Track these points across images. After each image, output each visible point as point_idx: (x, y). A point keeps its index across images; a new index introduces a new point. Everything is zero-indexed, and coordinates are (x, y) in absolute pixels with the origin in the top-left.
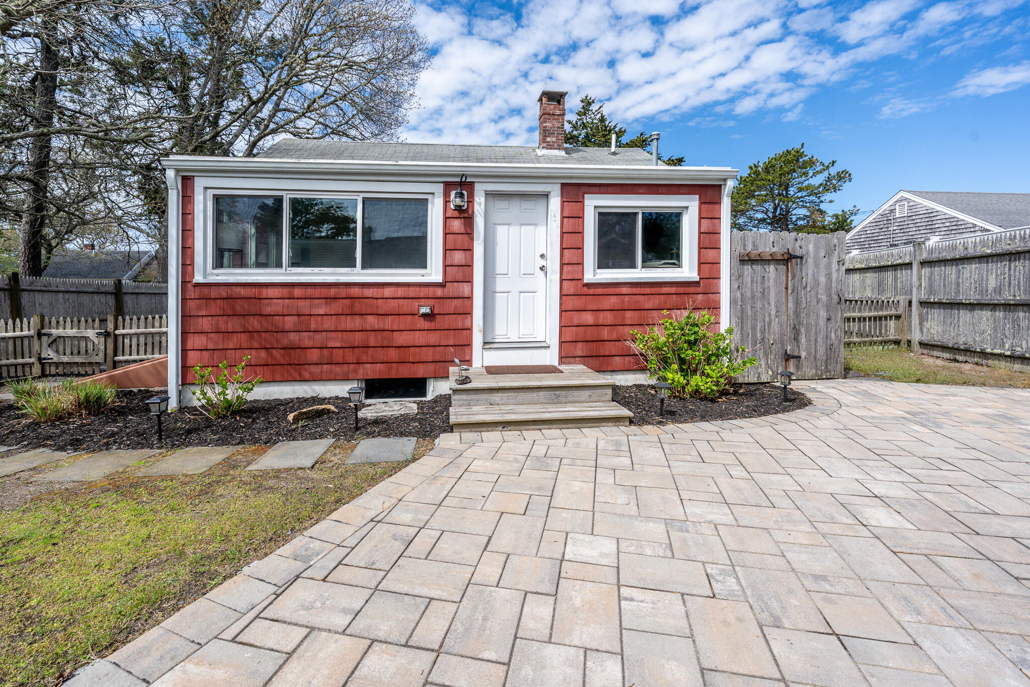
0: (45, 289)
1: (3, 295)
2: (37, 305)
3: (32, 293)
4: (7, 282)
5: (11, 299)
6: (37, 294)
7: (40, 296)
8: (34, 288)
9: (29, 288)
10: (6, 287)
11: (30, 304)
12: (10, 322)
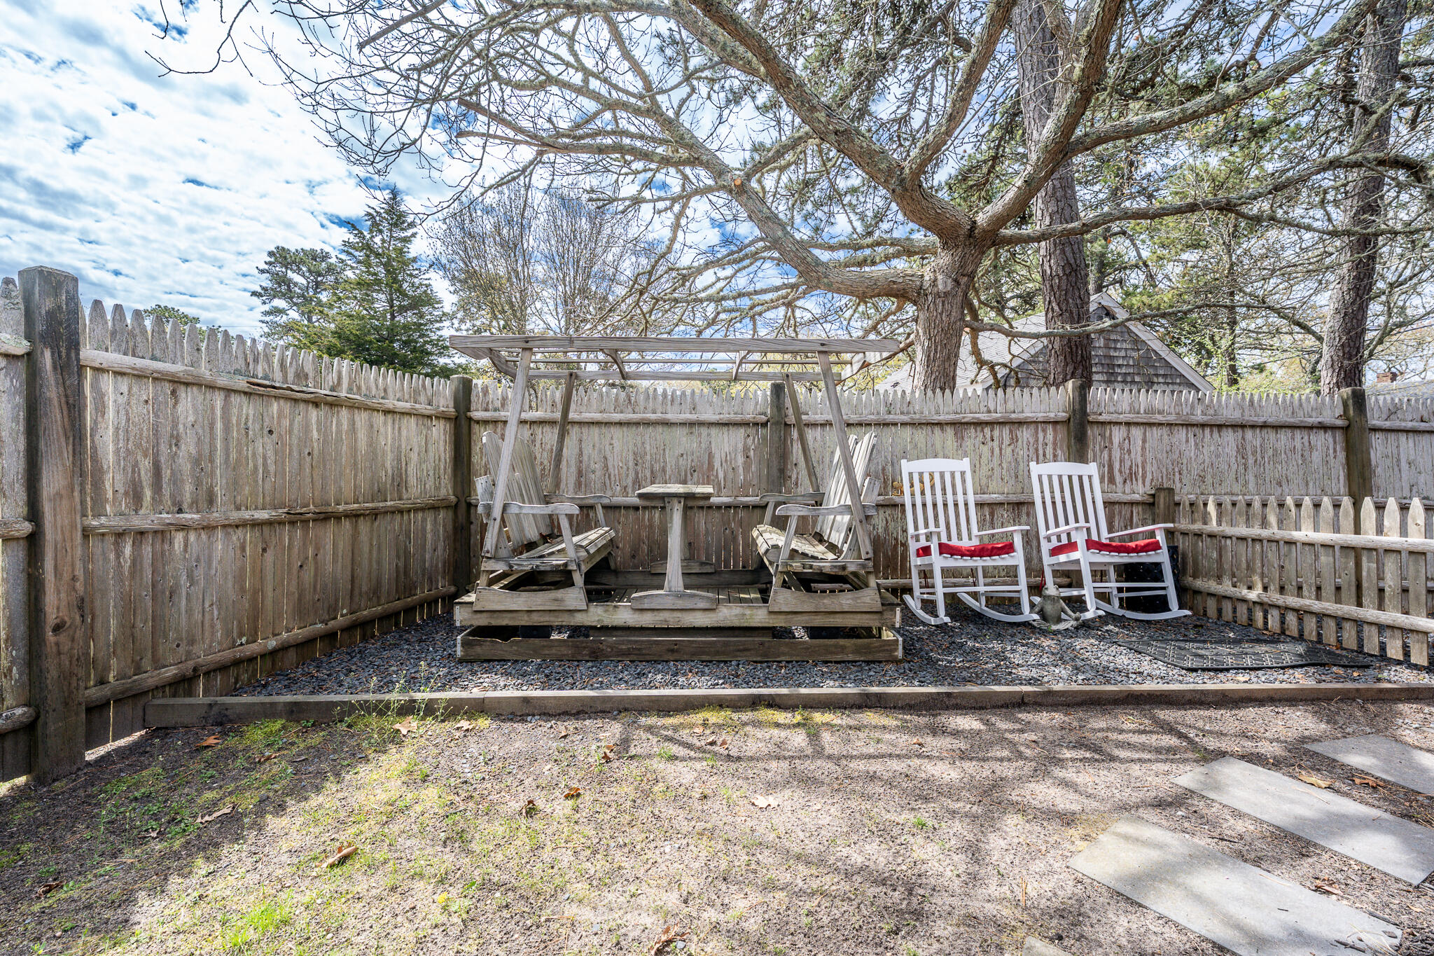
0: (1423, 426)
1: (1331, 440)
2: (1404, 465)
3: (1392, 436)
4: (1339, 411)
5: (1350, 449)
6: (1403, 437)
7: (1411, 441)
8: (1396, 424)
9: (1387, 424)
10: (1339, 423)
11: (1388, 462)
12: (1346, 502)
